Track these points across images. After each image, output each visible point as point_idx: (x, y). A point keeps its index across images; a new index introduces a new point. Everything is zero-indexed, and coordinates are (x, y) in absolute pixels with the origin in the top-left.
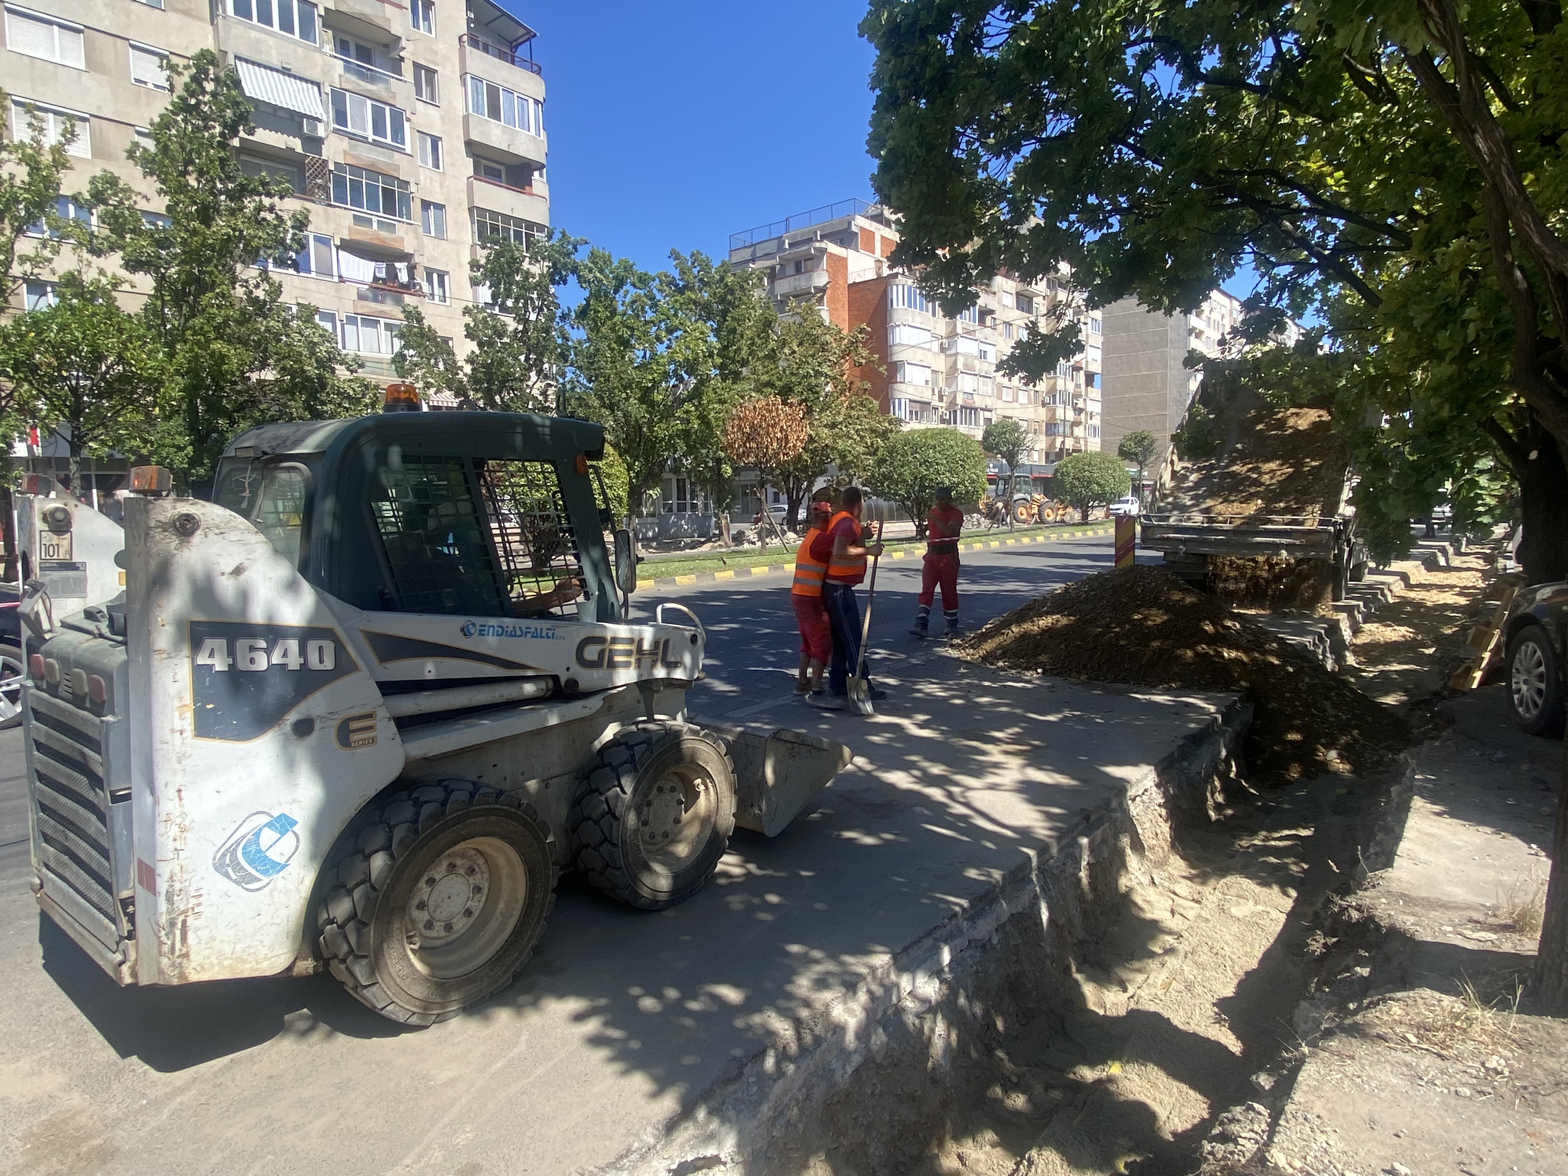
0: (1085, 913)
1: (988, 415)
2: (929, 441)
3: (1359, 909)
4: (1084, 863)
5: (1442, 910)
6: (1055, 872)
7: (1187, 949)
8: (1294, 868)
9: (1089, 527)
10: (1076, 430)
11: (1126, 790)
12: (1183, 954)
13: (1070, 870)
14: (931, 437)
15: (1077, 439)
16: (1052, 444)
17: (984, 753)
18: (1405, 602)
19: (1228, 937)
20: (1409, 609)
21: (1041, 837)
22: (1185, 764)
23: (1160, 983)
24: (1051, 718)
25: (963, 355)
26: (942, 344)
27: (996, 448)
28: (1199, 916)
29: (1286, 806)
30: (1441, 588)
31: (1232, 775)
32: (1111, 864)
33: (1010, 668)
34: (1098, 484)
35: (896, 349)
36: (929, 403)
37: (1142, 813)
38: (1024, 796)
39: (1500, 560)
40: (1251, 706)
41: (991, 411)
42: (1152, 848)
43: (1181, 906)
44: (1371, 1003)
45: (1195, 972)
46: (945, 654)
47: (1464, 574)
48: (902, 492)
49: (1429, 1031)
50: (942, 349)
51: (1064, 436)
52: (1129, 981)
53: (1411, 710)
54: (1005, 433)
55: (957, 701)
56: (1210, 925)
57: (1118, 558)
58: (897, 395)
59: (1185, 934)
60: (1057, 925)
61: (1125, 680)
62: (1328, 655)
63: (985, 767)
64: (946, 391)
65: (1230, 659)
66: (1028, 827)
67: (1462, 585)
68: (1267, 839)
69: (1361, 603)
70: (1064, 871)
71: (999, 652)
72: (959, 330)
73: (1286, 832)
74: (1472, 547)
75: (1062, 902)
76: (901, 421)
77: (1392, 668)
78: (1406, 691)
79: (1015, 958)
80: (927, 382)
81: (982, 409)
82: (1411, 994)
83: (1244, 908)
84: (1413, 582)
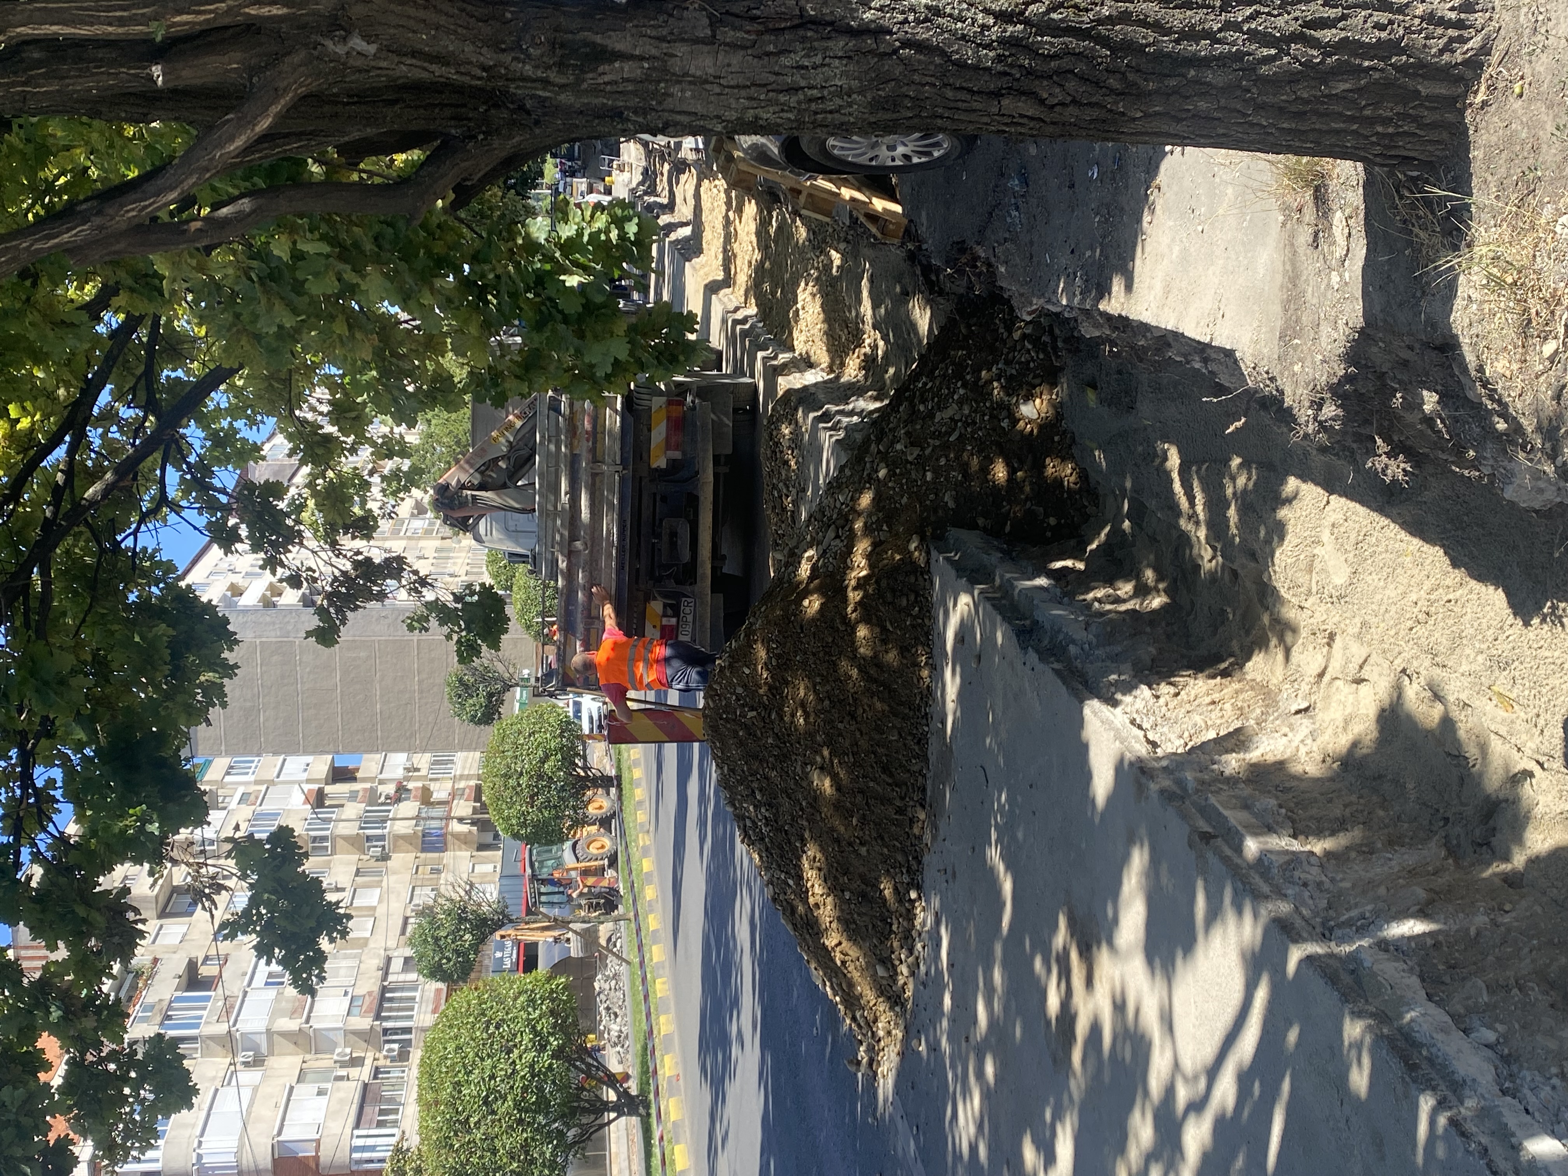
0: (1392, 842)
1: (397, 965)
2: (444, 1095)
3: (1318, 405)
4: (1296, 846)
5: (1302, 285)
6: (1324, 903)
7: (1427, 663)
8: (1241, 481)
9: (625, 776)
10: (437, 796)
11: (1140, 760)
12: (1438, 670)
13: (1314, 874)
14: (435, 1090)
15: (454, 794)
16: (463, 840)
17: (1095, 1029)
18: (755, 288)
19: (1391, 592)
20: (766, 286)
21: (1259, 931)
22: (1073, 649)
23: (1502, 713)
24: (1007, 887)
25: (272, 1019)
26: (246, 1064)
27: (465, 954)
28: (1359, 637)
29: (1128, 484)
30: (729, 237)
31: (1081, 566)
32: (1289, 790)
33: (911, 951)
34: (543, 761)
35: (247, 1161)
36: (366, 1086)
37: (1177, 729)
38: (1179, 962)
39: (682, 155)
40: (953, 533)
41: (389, 959)
42: (1241, 712)
43: (1345, 667)
44: (1491, 398)
45: (1468, 651)
46: (890, 1082)
47: (706, 204)
48: (548, 1150)
49: (1530, 321)
50: (257, 1062)
51: (449, 818)
52: (1507, 768)
53: (941, 293)
54: (437, 939)
55: (990, 1069)
56: (1374, 620)
57: (684, 738)
58: (343, 1155)
59: (1399, 664)
60: (1430, 902)
61: (922, 741)
62: (851, 407)
63: (1126, 1029)
64: (343, 1051)
65: (871, 566)
66: (1243, 955)
67: (724, 208)
68: (1193, 517)
69: (760, 355)
70: (1319, 884)
71: (881, 972)
72: (222, 1028)
73: (1177, 487)
74: (659, 188)
75: (1382, 891)
76: (398, 1150)
77: (869, 313)
78: (906, 295)
79: (1515, 991)
80: (321, 1093)
81: (385, 978)
82: (1465, 341)
83: (1331, 563)
84: (720, 276)
